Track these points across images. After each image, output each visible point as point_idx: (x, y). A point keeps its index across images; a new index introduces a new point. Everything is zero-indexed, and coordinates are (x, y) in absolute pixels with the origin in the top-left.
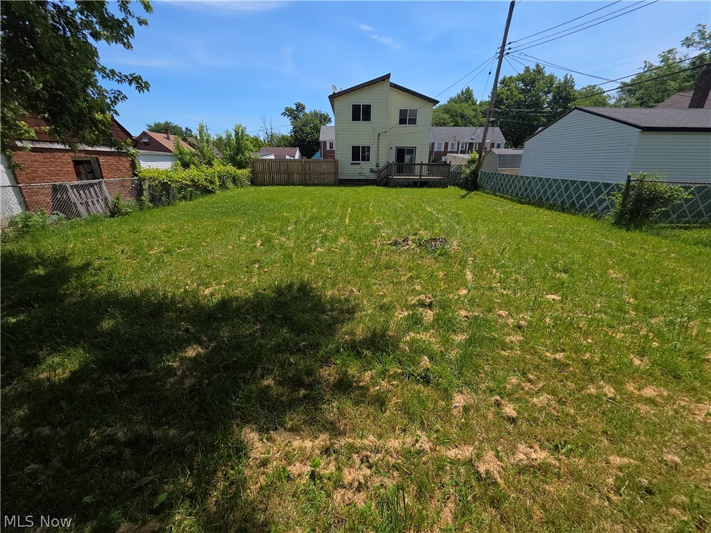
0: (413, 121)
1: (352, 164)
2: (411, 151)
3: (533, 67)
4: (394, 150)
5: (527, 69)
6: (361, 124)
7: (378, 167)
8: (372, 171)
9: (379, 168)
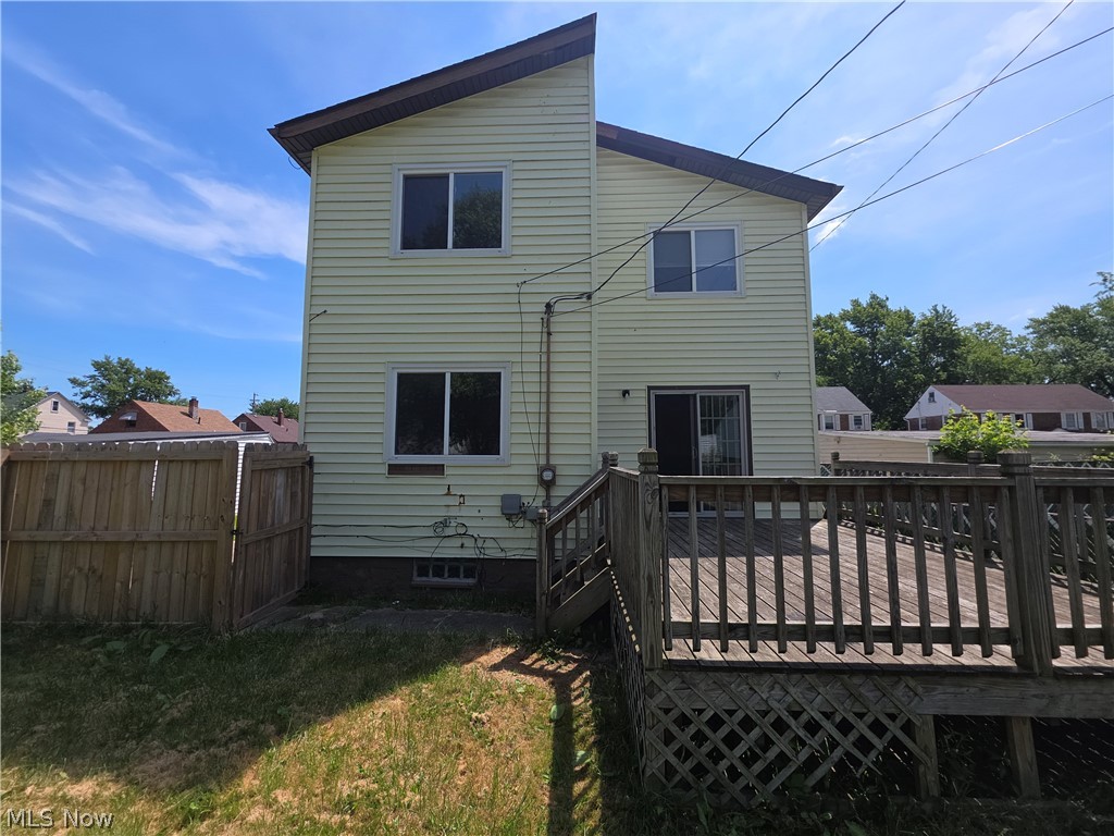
0: (722, 278)
1: (395, 469)
2: (725, 407)
3: (864, 301)
4: (640, 402)
5: (856, 303)
6: (451, 264)
7: (548, 485)
8: (513, 509)
9: (560, 493)
